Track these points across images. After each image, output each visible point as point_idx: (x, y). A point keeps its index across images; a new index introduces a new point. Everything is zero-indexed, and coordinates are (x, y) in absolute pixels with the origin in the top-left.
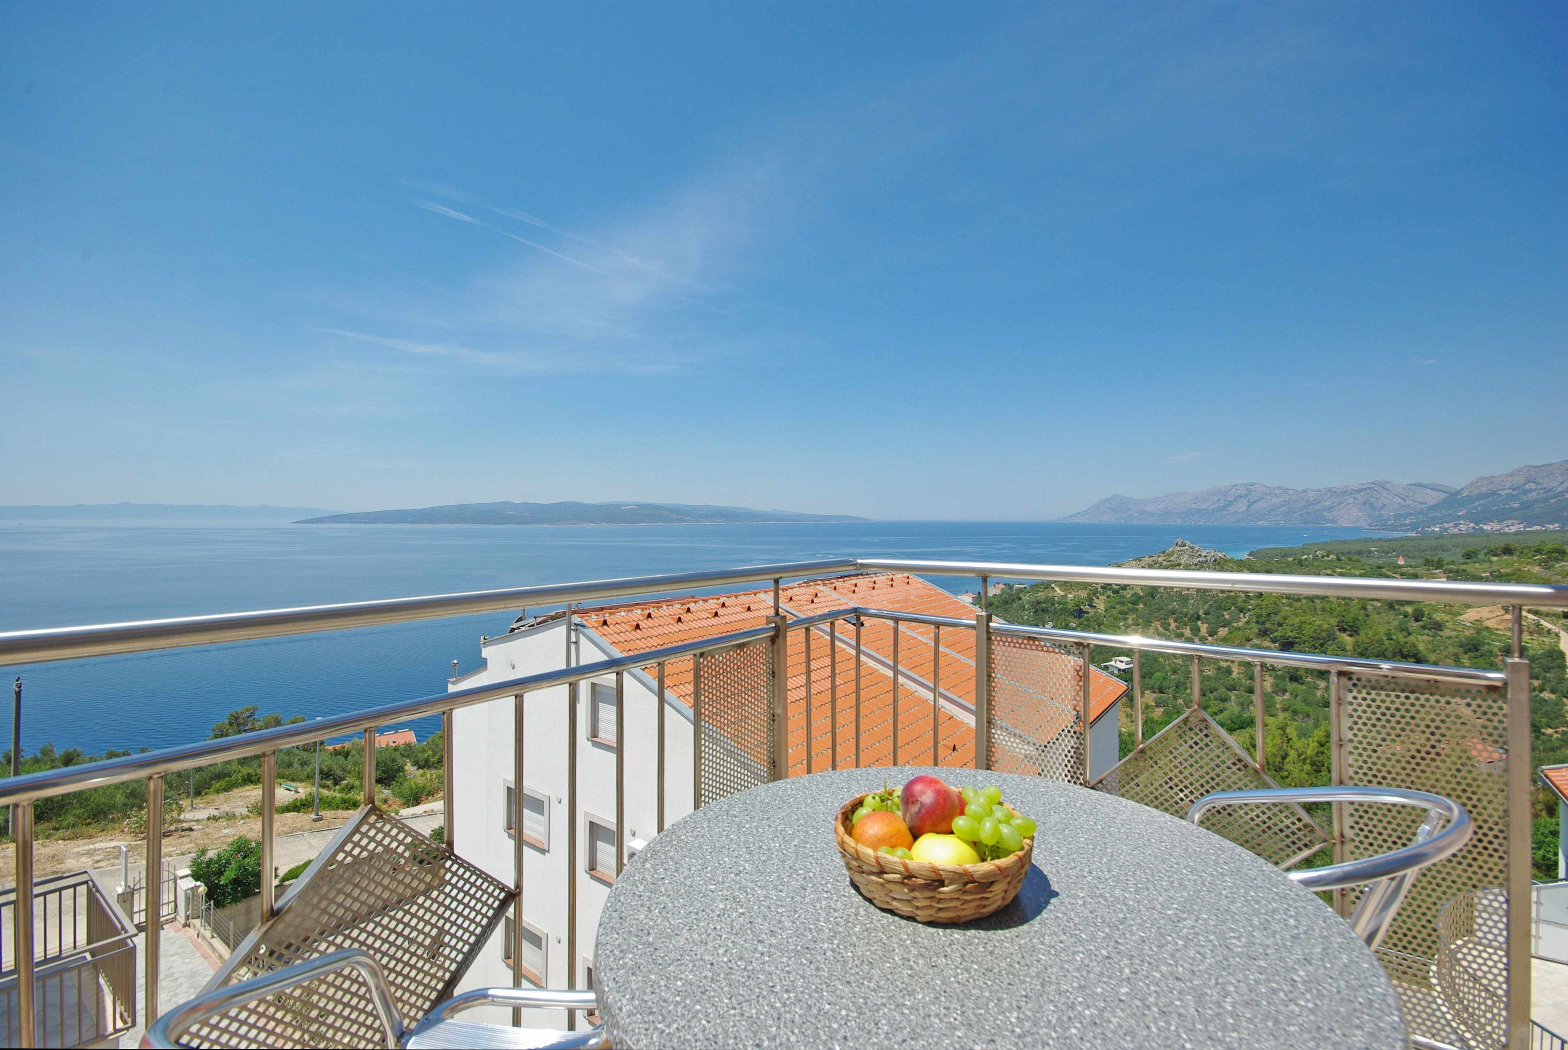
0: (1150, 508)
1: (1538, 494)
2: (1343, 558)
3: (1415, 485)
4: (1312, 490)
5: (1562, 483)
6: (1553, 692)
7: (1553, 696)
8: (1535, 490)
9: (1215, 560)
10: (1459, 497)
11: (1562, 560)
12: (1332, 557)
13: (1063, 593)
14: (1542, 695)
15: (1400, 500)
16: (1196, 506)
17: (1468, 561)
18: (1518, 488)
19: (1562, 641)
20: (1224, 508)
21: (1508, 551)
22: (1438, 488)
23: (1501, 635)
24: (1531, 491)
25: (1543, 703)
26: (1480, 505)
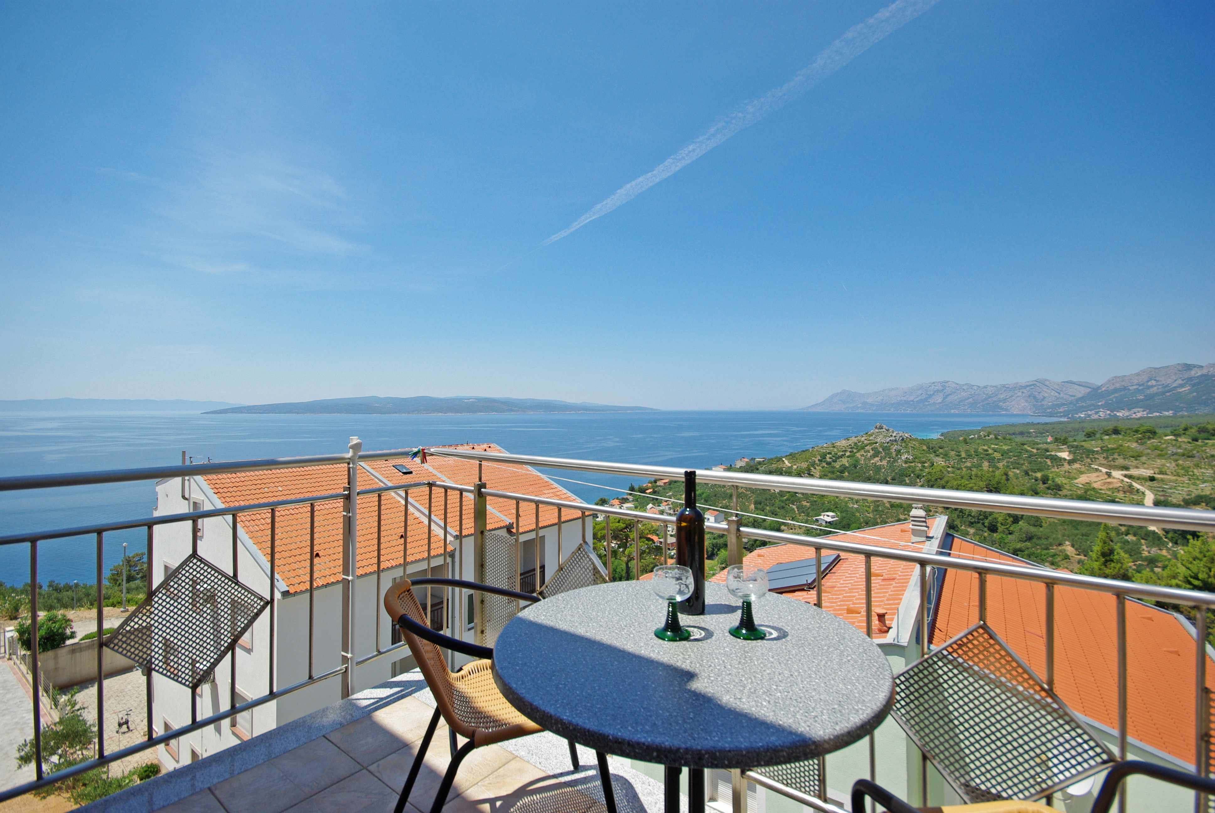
0: (870, 400)
1: (1158, 389)
2: (999, 437)
3: (1067, 382)
4: (991, 386)
5: (1176, 380)
6: (1135, 536)
7: (1134, 538)
8: (1155, 386)
9: (903, 439)
10: (1099, 391)
11: (1153, 438)
12: (992, 436)
13: (790, 465)
14: (1127, 538)
15: (1057, 394)
16: (905, 399)
17: (1087, 439)
18: (1143, 385)
19: (1146, 498)
20: (926, 400)
21: (1116, 432)
22: (1084, 384)
23: (1103, 494)
24: (1152, 386)
25: (1127, 544)
26: (1115, 397)
